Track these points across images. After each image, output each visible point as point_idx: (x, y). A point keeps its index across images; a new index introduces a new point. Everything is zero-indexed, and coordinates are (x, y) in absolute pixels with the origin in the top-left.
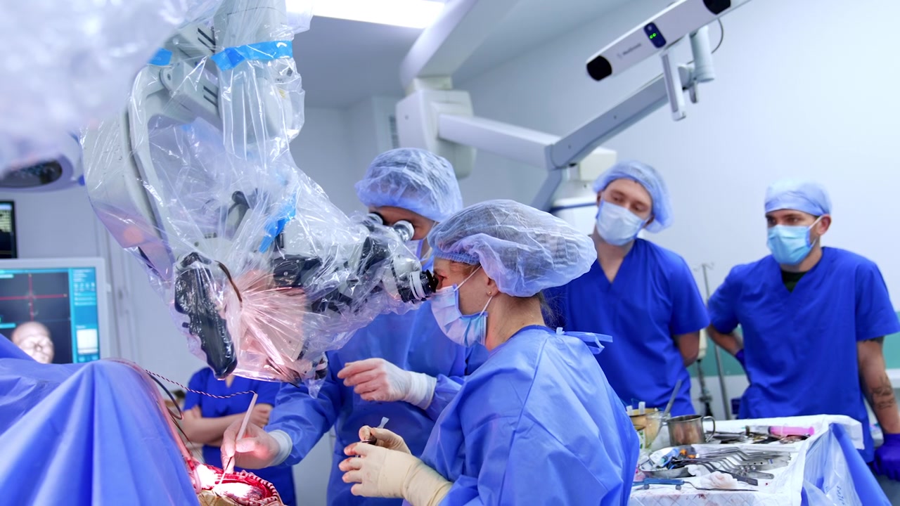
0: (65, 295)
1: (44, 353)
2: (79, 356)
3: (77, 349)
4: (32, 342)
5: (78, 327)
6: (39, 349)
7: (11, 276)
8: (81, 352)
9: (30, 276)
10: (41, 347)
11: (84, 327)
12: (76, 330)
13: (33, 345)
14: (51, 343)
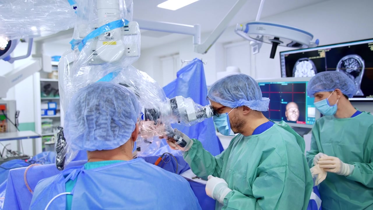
0: (304, 93)
1: (296, 115)
2: (308, 118)
3: (307, 115)
4: (292, 110)
5: (308, 106)
6: (294, 113)
7: (286, 84)
8: (308, 116)
9: (293, 84)
10: (295, 112)
11: (310, 106)
12: (308, 107)
13: (292, 111)
14: (298, 111)
